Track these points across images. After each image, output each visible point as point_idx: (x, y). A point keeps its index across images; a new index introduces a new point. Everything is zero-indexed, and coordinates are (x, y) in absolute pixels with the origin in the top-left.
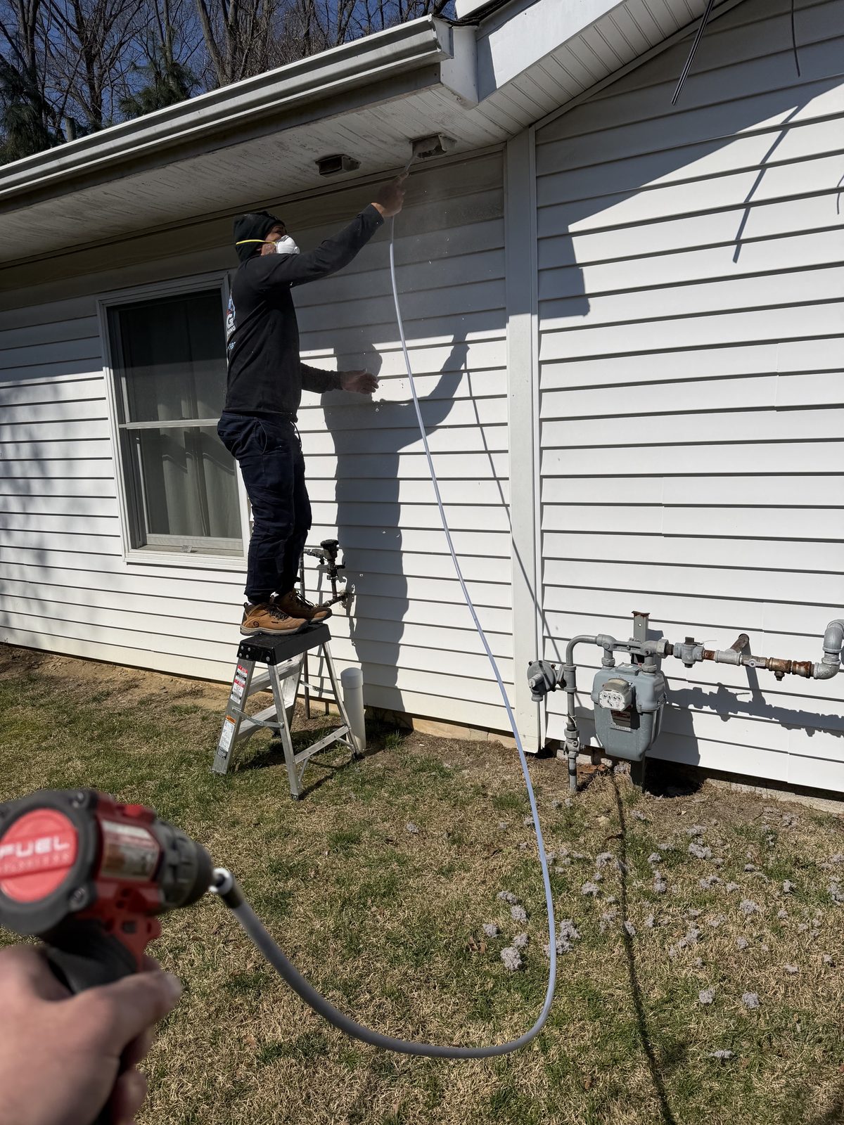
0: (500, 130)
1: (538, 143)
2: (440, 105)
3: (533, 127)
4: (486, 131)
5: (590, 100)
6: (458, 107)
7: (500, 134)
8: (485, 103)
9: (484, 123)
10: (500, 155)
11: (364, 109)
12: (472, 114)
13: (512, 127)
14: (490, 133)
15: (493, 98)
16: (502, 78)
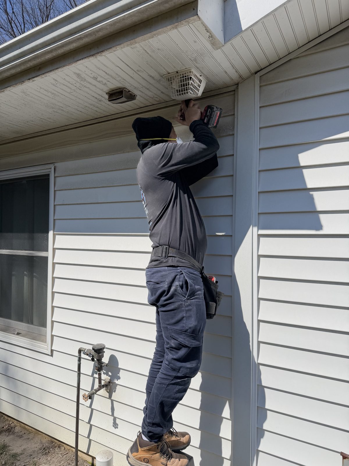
0: (236, 73)
1: (262, 84)
2: (195, 42)
3: (259, 73)
4: (226, 72)
5: (307, 53)
6: (209, 46)
7: (234, 76)
8: (228, 44)
9: (226, 65)
10: (233, 93)
11: (136, 43)
12: (218, 54)
13: (244, 72)
14: (228, 75)
15: (237, 41)
16: (245, 23)
